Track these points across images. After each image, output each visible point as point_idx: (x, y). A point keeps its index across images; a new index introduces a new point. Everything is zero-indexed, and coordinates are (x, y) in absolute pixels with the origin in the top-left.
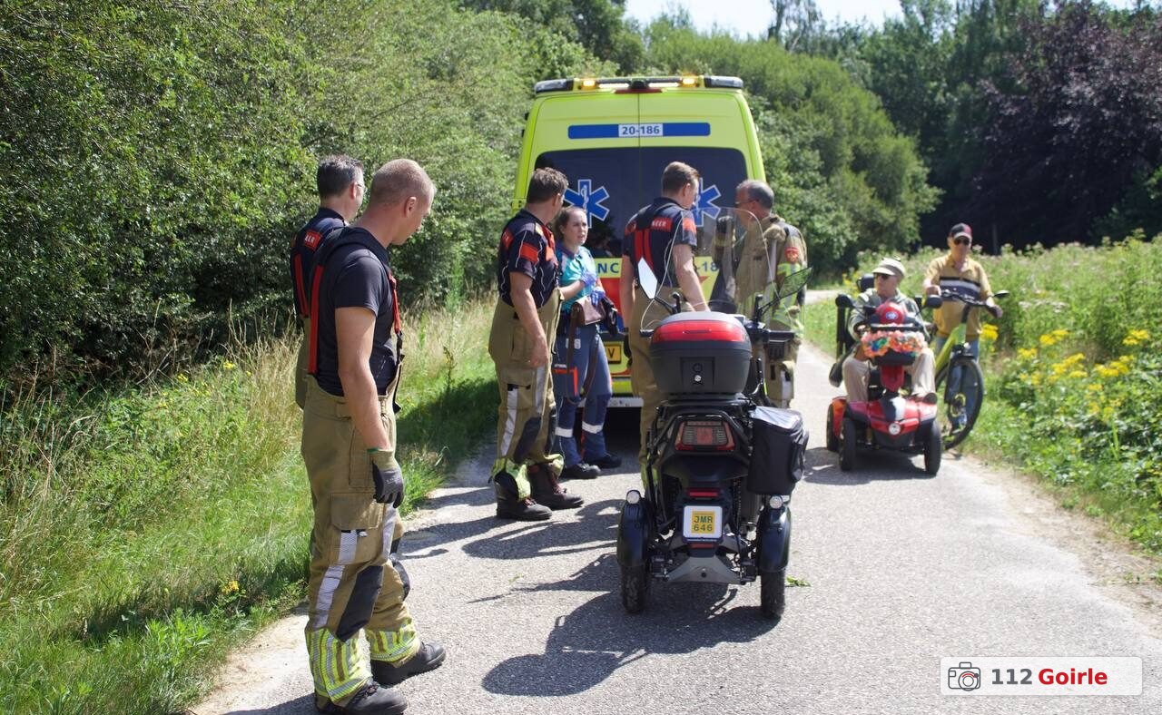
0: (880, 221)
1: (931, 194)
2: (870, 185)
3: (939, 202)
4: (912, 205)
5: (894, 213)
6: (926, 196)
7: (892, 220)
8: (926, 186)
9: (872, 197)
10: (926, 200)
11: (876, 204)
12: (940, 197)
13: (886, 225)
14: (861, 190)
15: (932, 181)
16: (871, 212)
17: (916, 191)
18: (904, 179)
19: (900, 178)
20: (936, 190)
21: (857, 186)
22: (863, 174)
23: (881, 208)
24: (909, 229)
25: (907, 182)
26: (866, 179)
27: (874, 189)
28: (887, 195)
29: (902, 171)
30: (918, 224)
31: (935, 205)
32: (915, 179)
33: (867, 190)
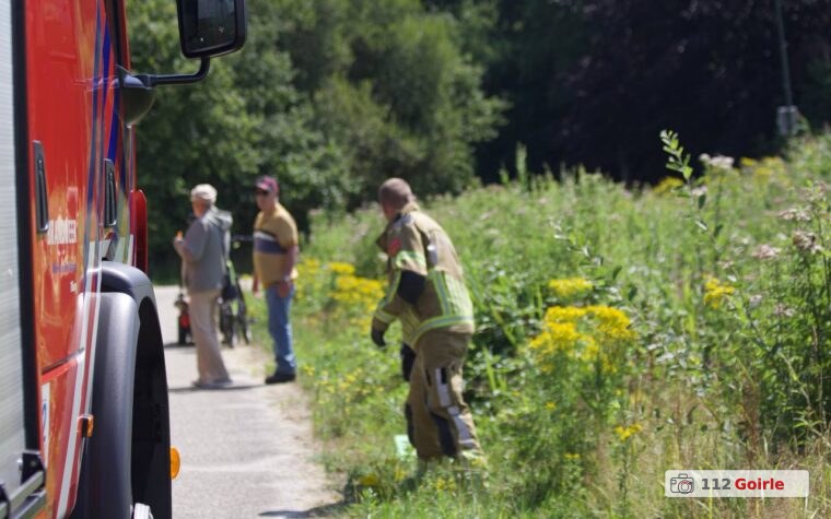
0: (401, 158)
1: (488, 109)
2: (381, 103)
3: (503, 121)
4: (457, 130)
5: (424, 143)
6: (479, 113)
7: (420, 156)
8: (478, 95)
9: (387, 120)
10: (479, 121)
11: (393, 130)
12: (506, 113)
13: (412, 164)
14: (365, 110)
15: (490, 88)
16: (388, 144)
17: (464, 104)
18: (441, 88)
19: (433, 86)
20: (497, 103)
21: (359, 105)
22: (367, 85)
23: (403, 137)
24: (460, 168)
25: (445, 92)
26: (375, 91)
27: (387, 107)
28: (413, 118)
29: (437, 76)
30: (473, 160)
31: (495, 126)
32: (461, 87)
33: (375, 108)
